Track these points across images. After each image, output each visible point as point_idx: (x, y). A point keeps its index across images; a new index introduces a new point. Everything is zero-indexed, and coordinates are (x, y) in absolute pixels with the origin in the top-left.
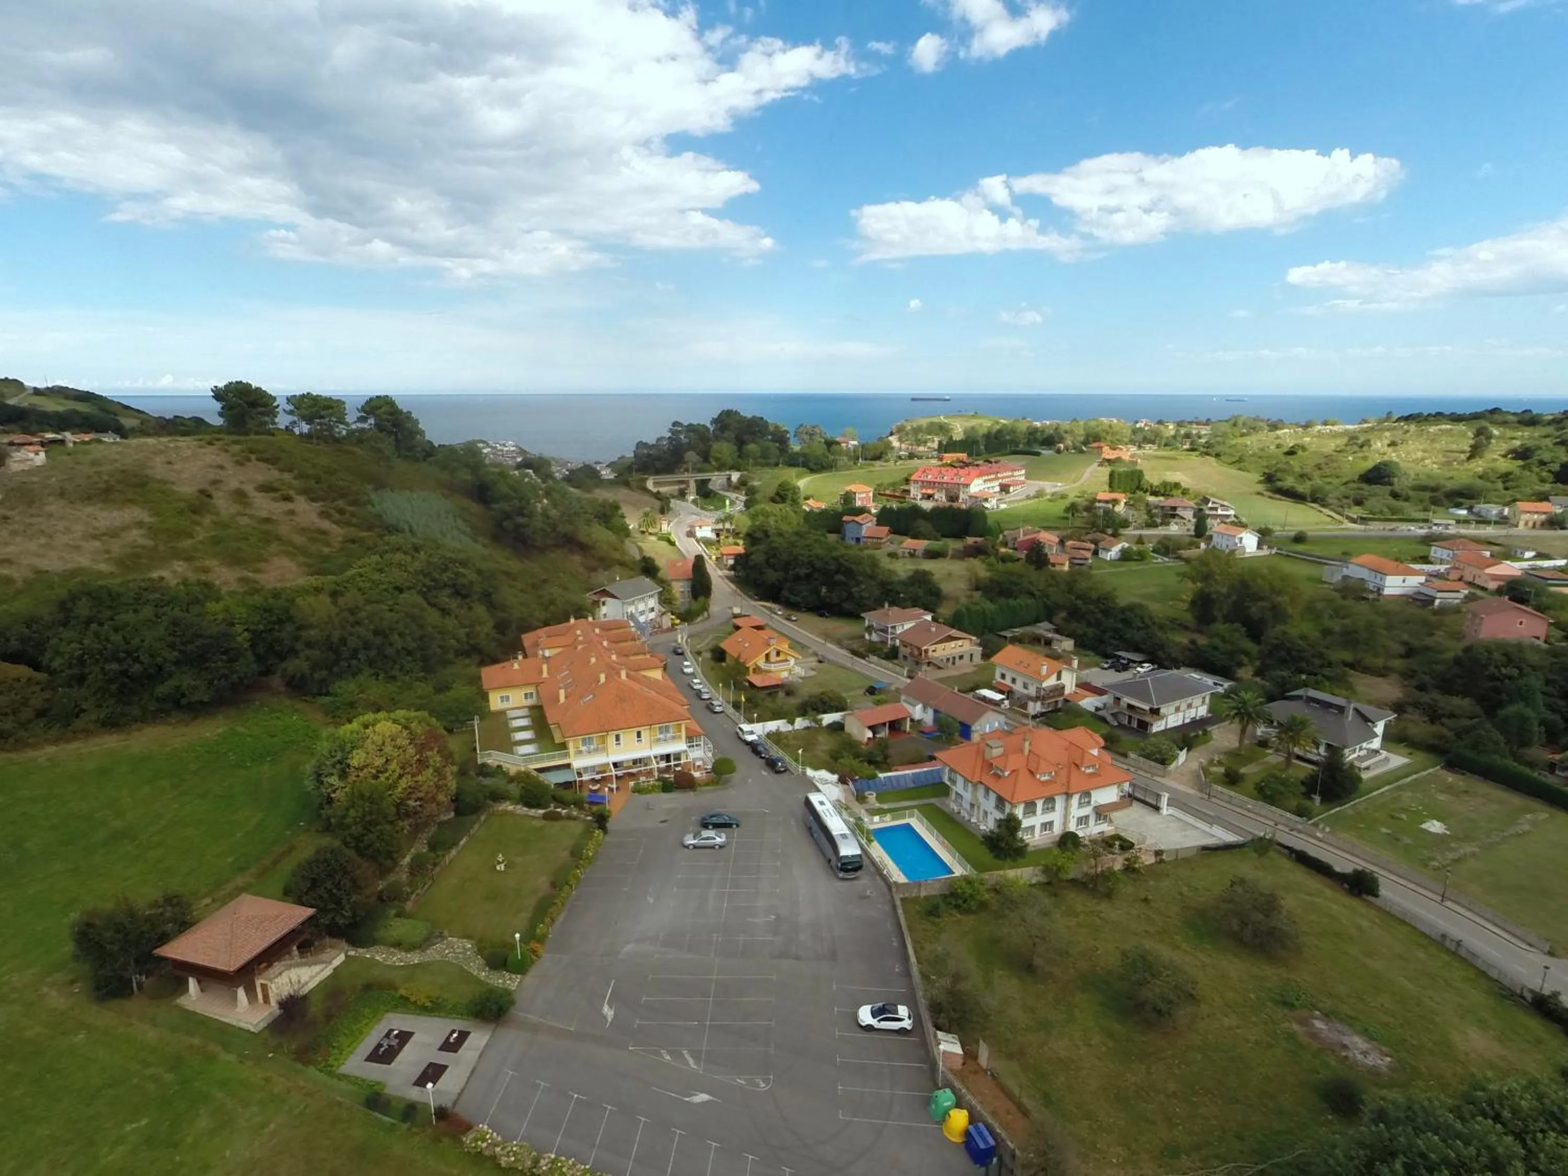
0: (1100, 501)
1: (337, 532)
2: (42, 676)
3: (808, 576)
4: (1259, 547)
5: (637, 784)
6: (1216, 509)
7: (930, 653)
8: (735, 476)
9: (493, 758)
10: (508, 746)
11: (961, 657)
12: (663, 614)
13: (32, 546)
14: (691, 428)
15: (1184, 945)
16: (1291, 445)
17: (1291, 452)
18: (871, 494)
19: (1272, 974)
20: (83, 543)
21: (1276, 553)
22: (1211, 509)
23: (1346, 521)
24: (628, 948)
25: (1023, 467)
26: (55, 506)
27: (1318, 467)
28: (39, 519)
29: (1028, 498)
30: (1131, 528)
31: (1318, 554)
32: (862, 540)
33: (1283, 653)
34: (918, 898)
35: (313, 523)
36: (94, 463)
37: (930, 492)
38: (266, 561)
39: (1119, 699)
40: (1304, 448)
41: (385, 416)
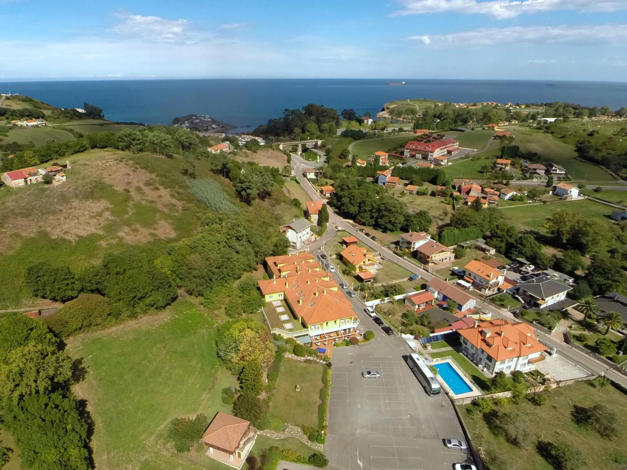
0: (498, 164)
1: (179, 204)
2: (106, 299)
4: (579, 194)
5: (335, 343)
6: (556, 170)
7: (433, 258)
8: (320, 142)
9: (276, 331)
10: (280, 324)
11: (446, 259)
12: (312, 235)
13: (73, 223)
14: (293, 112)
15: (574, 432)
16: (591, 130)
17: (591, 134)
18: (387, 157)
19: (611, 446)
20: (90, 221)
21: (587, 199)
22: (554, 170)
23: (619, 178)
24: (358, 431)
25: (457, 139)
26: (75, 203)
27: (604, 143)
28: (72, 210)
29: (461, 158)
30: (514, 180)
31: (607, 200)
32: (386, 183)
33: (601, 270)
34: (462, 405)
35: (169, 201)
36: (84, 178)
37: (414, 153)
38: (157, 223)
39: (525, 291)
40: (597, 133)
41: (185, 140)
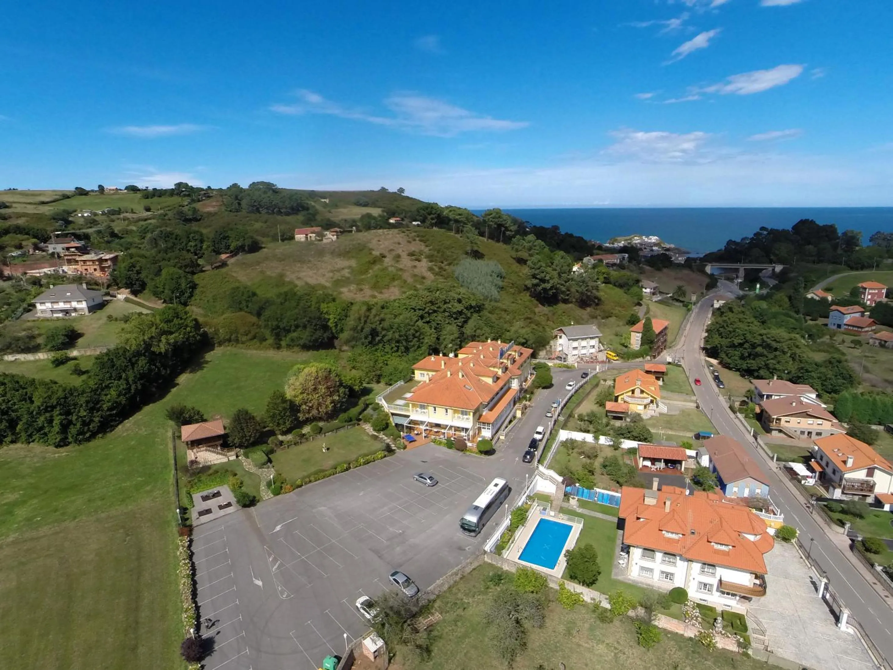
1: (431, 278)
3: (741, 345)
5: (435, 438)
7: (783, 422)
8: (780, 268)
10: (395, 398)
12: (600, 351)
14: (773, 232)
18: (884, 291)
24: (321, 509)
32: (843, 328)
35: (422, 273)
38: (388, 288)
